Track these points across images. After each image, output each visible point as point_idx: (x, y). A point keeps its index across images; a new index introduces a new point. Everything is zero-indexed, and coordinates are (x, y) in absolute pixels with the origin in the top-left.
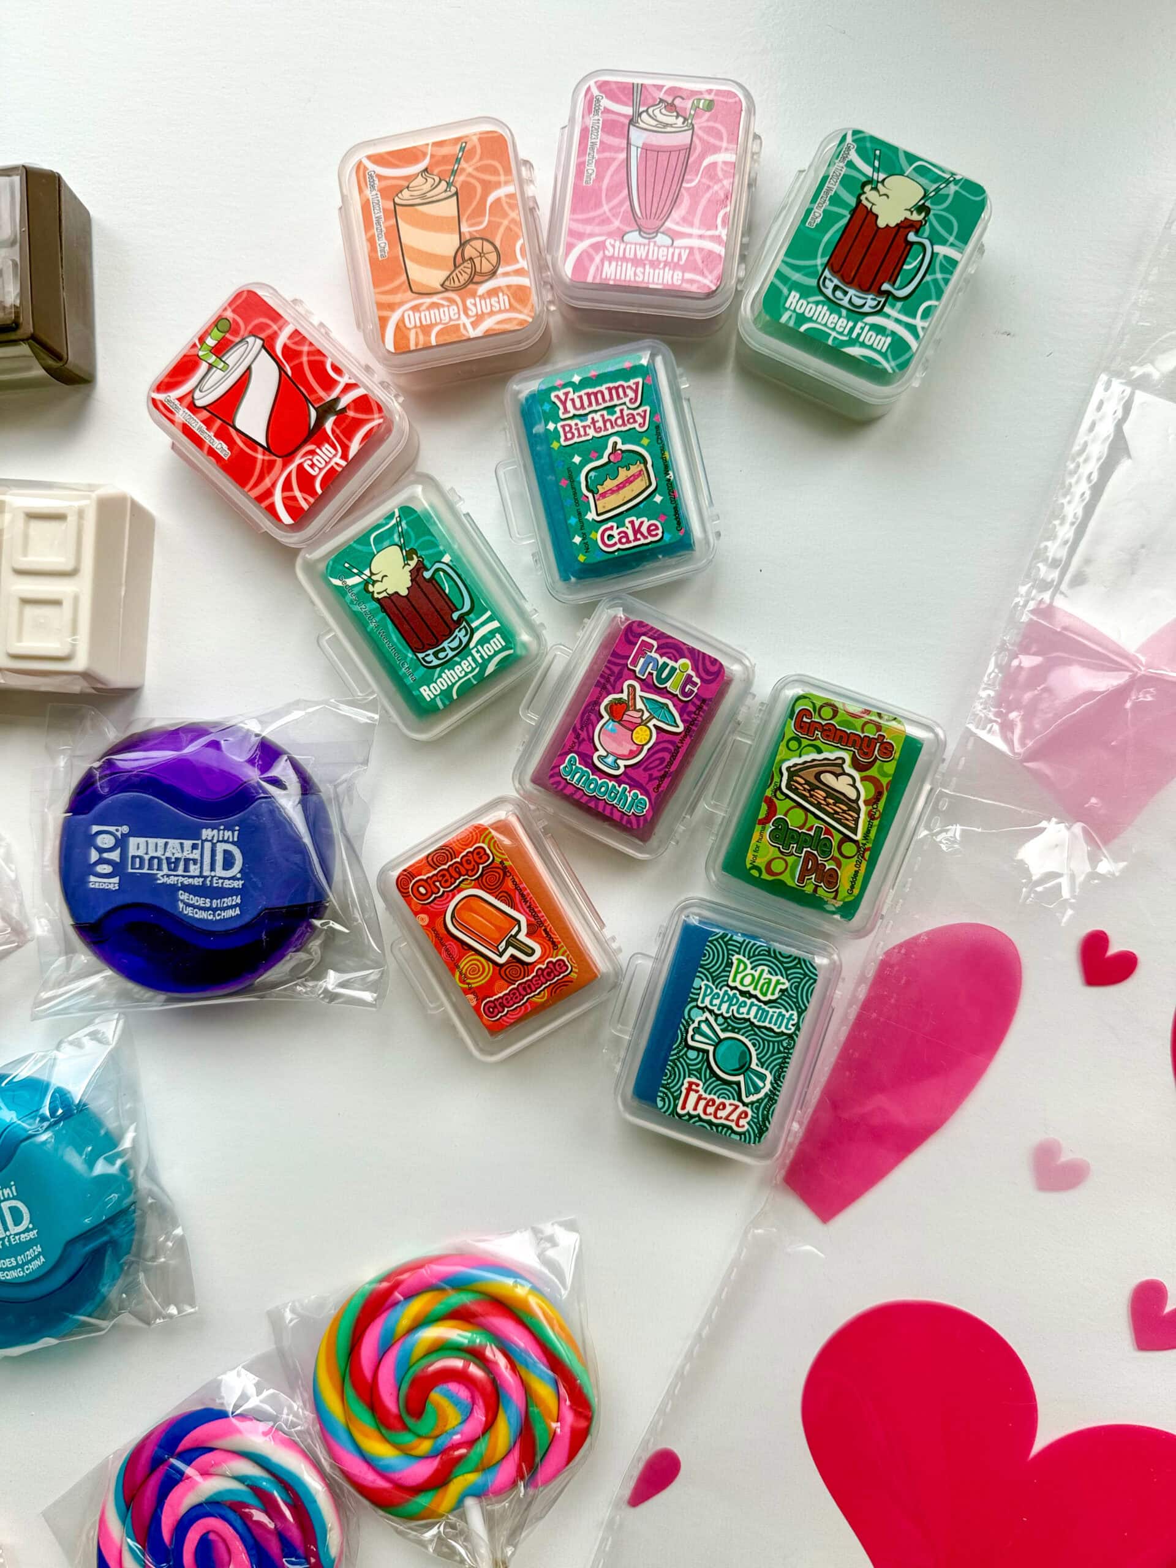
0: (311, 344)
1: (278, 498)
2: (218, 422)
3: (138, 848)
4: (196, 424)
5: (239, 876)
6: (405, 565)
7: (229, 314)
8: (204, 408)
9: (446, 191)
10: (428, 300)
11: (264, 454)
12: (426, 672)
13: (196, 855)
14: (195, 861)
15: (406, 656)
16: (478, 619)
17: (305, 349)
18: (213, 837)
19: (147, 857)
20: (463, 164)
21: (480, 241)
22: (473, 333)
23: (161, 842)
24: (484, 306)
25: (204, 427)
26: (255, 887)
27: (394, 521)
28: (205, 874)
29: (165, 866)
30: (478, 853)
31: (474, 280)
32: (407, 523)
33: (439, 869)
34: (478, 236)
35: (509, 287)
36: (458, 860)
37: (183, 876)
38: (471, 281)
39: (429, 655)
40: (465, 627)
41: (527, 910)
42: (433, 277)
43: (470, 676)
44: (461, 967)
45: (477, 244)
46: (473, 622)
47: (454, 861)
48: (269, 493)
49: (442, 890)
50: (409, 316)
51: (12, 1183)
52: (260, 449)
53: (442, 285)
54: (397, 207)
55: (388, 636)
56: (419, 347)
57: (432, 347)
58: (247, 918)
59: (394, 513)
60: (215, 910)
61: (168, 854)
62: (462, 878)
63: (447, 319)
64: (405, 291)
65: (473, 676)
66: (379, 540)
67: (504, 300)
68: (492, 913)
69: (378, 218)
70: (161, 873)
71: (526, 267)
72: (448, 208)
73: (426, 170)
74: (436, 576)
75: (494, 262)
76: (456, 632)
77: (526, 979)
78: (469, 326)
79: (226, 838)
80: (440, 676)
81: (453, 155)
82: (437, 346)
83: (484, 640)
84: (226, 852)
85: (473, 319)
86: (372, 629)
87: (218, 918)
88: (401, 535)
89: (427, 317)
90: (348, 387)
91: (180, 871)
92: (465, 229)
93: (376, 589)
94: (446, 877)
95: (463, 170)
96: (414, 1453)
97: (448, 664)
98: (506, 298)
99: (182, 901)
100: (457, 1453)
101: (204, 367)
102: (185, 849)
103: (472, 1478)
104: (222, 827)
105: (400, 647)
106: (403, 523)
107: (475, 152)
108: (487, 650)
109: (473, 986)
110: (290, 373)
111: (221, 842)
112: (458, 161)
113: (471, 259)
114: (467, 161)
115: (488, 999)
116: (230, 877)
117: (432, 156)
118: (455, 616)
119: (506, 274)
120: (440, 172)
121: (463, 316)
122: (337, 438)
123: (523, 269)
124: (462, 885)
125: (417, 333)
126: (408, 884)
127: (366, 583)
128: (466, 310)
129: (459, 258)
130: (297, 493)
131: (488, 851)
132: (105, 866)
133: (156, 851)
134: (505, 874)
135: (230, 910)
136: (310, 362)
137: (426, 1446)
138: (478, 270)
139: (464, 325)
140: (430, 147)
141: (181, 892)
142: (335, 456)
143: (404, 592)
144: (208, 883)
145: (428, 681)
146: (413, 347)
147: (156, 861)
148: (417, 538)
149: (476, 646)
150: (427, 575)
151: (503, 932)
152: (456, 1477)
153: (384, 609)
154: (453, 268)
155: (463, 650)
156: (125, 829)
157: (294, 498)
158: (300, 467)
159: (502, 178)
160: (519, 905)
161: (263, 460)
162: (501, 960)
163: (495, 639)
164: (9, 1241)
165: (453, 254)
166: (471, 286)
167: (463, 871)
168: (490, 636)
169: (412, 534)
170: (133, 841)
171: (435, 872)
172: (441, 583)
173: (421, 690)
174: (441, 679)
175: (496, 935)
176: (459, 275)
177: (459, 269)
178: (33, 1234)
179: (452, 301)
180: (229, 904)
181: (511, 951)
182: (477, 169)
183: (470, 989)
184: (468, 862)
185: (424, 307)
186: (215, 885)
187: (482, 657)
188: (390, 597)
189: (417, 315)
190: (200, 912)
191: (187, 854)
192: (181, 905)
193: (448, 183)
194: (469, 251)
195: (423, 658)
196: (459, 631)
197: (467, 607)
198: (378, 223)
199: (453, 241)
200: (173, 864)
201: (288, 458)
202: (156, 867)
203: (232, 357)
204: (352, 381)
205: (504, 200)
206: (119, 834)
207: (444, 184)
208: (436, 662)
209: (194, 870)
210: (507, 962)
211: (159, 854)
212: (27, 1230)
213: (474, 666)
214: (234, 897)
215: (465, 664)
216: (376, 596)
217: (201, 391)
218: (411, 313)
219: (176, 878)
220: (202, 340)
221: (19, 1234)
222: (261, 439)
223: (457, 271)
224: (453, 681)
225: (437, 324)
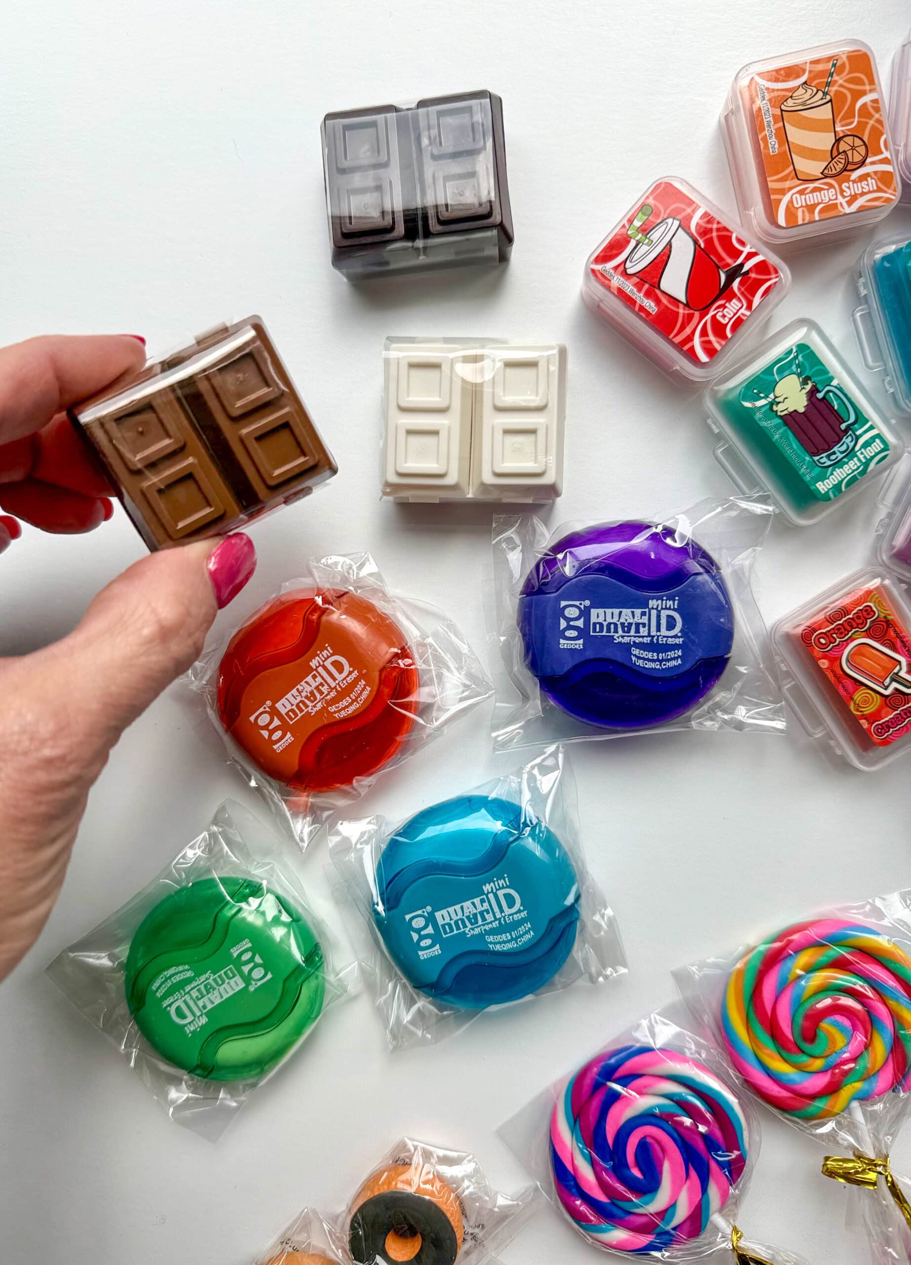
0: (718, 223)
1: (697, 342)
2: (647, 286)
3: (598, 617)
4: (629, 288)
5: (679, 634)
6: (802, 389)
7: (651, 201)
8: (634, 275)
9: (822, 99)
10: (811, 186)
11: (684, 309)
12: (820, 471)
13: (645, 620)
14: (644, 625)
15: (804, 460)
16: (861, 428)
17: (715, 226)
18: (658, 606)
19: (605, 624)
20: (835, 78)
21: (852, 137)
22: (848, 210)
23: (616, 611)
24: (857, 188)
25: (635, 290)
26: (693, 642)
27: (792, 356)
28: (652, 634)
29: (620, 629)
30: (866, 611)
31: (848, 168)
32: (802, 357)
33: (835, 624)
34: (849, 133)
35: (876, 173)
36: (851, 616)
37: (635, 637)
38: (845, 169)
39: (822, 458)
40: (850, 435)
41: (907, 653)
42: (814, 168)
43: (856, 472)
44: (855, 698)
45: (849, 140)
46: (857, 431)
47: (847, 617)
48: (690, 338)
49: (838, 640)
50: (796, 198)
51: (506, 875)
52: (681, 306)
53: (822, 173)
54: (783, 112)
55: (790, 445)
56: (806, 221)
57: (816, 221)
58: (688, 666)
59: (792, 350)
60: (661, 661)
61: (622, 620)
62: (854, 630)
63: (827, 200)
64: (793, 179)
65: (858, 473)
66: (781, 371)
67: (872, 183)
68: (879, 657)
69: (769, 122)
70: (616, 635)
71: (889, 157)
72: (825, 112)
73: (805, 83)
74: (827, 397)
75: (863, 153)
76: (844, 439)
77: (907, 706)
78: (845, 205)
79: (668, 606)
80: (832, 474)
81: (826, 71)
82: (820, 221)
83: (867, 444)
84: (668, 616)
85: (847, 199)
86: (777, 440)
87: (664, 667)
88: (798, 366)
89: (811, 199)
90: (750, 256)
91: (632, 633)
92: (838, 129)
93: (779, 408)
94: (842, 630)
95: (836, 81)
96: (809, 1069)
97: (838, 464)
98: (874, 181)
99: (635, 655)
100: (846, 1067)
101: (633, 243)
102: (636, 617)
103: (858, 1085)
104: (665, 598)
105: (799, 452)
106: (800, 357)
107: (845, 67)
108: (870, 452)
109: (865, 713)
110: (702, 246)
111: (664, 609)
112: (831, 75)
113: (844, 152)
114: (838, 75)
115: (877, 723)
116: (673, 635)
117: (810, 72)
118: (843, 426)
119: (873, 163)
120: (818, 84)
121: (839, 196)
122: (742, 293)
123: (886, 158)
124: (854, 636)
125: (803, 211)
126: (811, 637)
127: (771, 404)
128: (842, 191)
129: (835, 152)
130: (712, 338)
131: (874, 609)
132: (572, 631)
133: (612, 618)
134: (888, 626)
135: (674, 661)
136: (719, 237)
137: (819, 1064)
138: (851, 160)
139: (841, 204)
140: (808, 65)
141: (633, 648)
142: (741, 308)
143: (801, 410)
144: (655, 641)
145: (822, 478)
146: (800, 222)
147: (612, 626)
148: (811, 368)
149: (860, 450)
150: (820, 396)
151: (888, 671)
152: (845, 1086)
153: (786, 423)
154: (830, 159)
155: (850, 453)
156: (587, 603)
157: (710, 342)
158: (714, 317)
159: (867, 87)
160: (900, 650)
161: (684, 314)
162: (887, 692)
163: (875, 444)
164: (505, 920)
165: (830, 148)
166: (845, 173)
167: (855, 625)
168: (871, 441)
169: (807, 364)
170: (594, 612)
171: (832, 626)
172: (831, 402)
173: (817, 485)
174: (832, 476)
175: (883, 674)
176: (835, 164)
177: (835, 160)
178: (524, 914)
179: (831, 186)
180: (673, 656)
181: (895, 685)
182: (845, 81)
183: (863, 715)
184: (859, 618)
185: (808, 191)
186: (660, 642)
187: (865, 457)
188: (790, 414)
189: (803, 197)
190: (649, 663)
191: (637, 619)
192: (634, 658)
193: (824, 93)
194: (843, 146)
195: (818, 460)
196: (847, 438)
197: (852, 419)
198: (769, 126)
199: (830, 139)
200: (627, 628)
201: (704, 312)
202: (612, 630)
203: (655, 235)
204: (753, 250)
205: (869, 104)
206: (582, 607)
207: (820, 94)
208: (829, 463)
209: (643, 631)
210: (892, 694)
211: (615, 620)
212: (519, 911)
213: (859, 465)
214: (676, 651)
215: (851, 464)
216: (779, 414)
217: (631, 262)
218: (798, 195)
219: (629, 638)
220: (630, 221)
221: (512, 914)
222: (682, 297)
223: (833, 162)
224: (843, 477)
225: (819, 204)
